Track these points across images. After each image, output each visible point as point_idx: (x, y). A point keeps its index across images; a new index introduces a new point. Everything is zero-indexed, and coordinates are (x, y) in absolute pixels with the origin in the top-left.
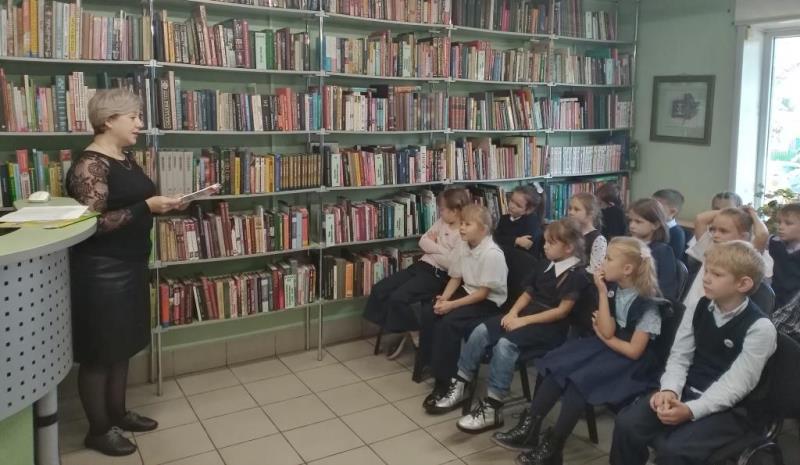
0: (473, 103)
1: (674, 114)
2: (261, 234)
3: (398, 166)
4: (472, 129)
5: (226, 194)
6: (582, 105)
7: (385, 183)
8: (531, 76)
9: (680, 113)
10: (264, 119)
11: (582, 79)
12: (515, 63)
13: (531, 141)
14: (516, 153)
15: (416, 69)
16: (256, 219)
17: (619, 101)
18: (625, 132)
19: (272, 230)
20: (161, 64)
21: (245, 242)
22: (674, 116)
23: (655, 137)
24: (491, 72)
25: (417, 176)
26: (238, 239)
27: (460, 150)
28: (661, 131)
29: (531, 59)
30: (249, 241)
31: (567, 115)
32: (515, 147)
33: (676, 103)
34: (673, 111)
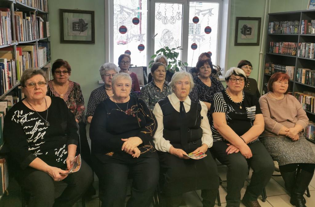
1: (74, 29)
9: (77, 29)
22: (73, 30)
23: (63, 41)
28: (66, 38)
33: (74, 24)
34: (73, 28)
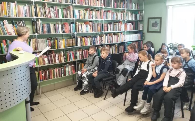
0: (109, 25)
2: (62, 58)
3: (93, 40)
4: (109, 31)
5: (54, 49)
6: (132, 25)
7: (91, 45)
8: (121, 18)
10: (62, 30)
11: (132, 19)
12: (118, 15)
13: (121, 34)
14: (118, 36)
15: (96, 17)
16: (61, 54)
17: (140, 23)
18: (142, 31)
19: (65, 57)
20: (37, 17)
21: (59, 60)
23: (148, 32)
24: (113, 18)
25: (97, 43)
26: (57, 59)
27: (107, 36)
28: (150, 30)
29: (121, 14)
30: (60, 60)
31: (129, 27)
32: (118, 35)
33: (153, 24)
34: (152, 25)
